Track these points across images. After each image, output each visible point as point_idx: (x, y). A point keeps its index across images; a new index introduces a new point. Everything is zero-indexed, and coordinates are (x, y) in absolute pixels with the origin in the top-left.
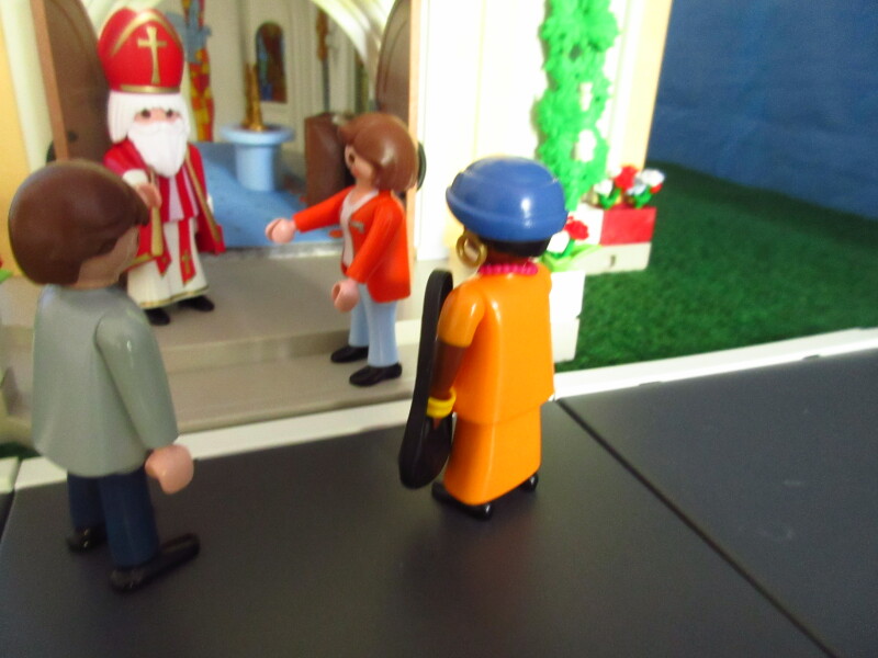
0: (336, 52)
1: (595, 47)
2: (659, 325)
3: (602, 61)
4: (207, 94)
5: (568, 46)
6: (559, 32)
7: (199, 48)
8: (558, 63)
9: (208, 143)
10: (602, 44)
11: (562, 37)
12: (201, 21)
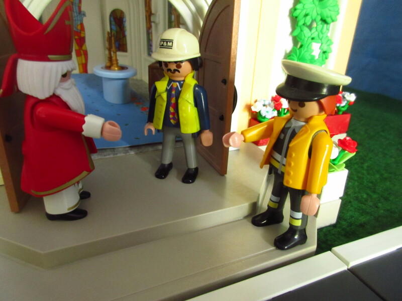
0: (157, 25)
1: (324, 21)
2: (374, 192)
3: (328, 29)
4: (84, 48)
5: (308, 20)
6: (304, 13)
7: (79, 23)
8: (301, 31)
9: (85, 74)
10: (329, 20)
11: (306, 15)
12: (80, 8)
